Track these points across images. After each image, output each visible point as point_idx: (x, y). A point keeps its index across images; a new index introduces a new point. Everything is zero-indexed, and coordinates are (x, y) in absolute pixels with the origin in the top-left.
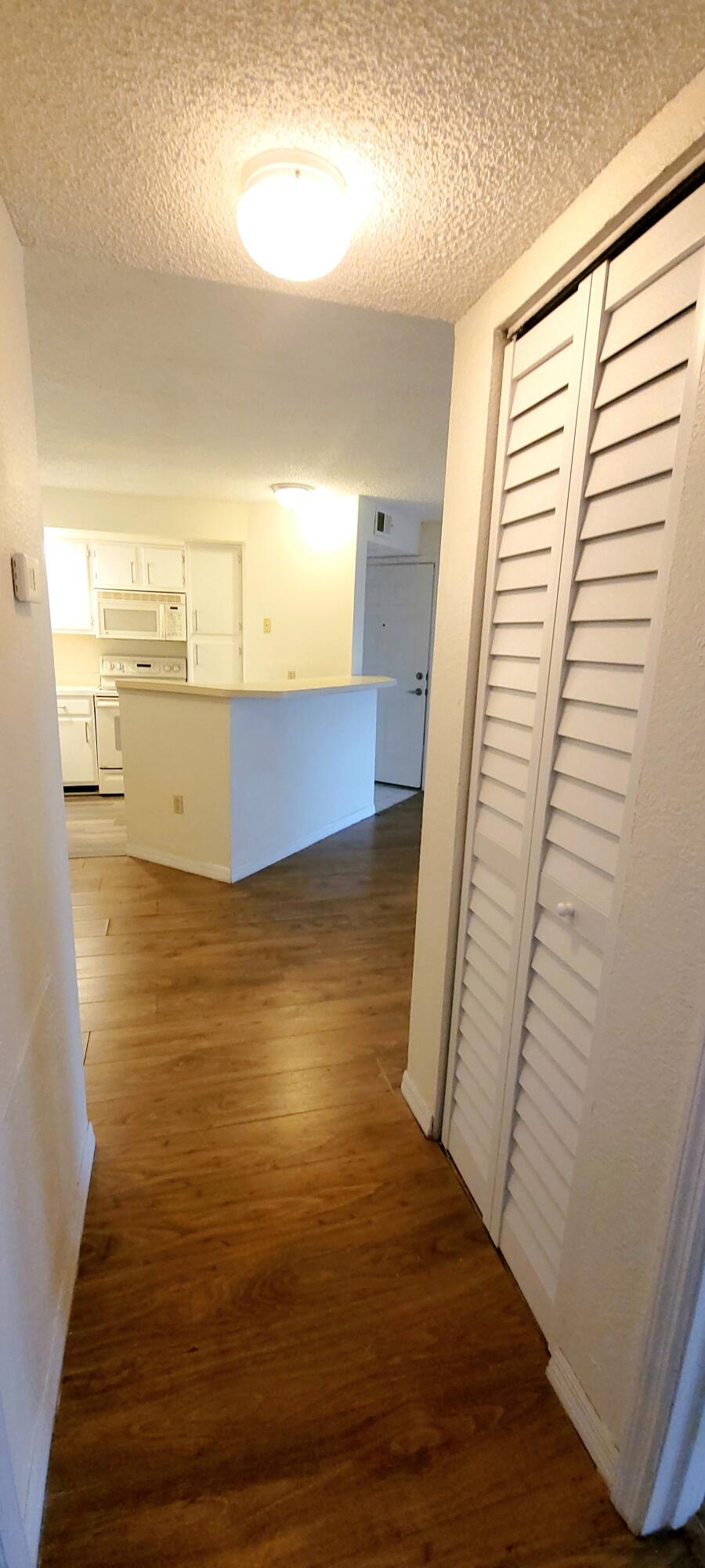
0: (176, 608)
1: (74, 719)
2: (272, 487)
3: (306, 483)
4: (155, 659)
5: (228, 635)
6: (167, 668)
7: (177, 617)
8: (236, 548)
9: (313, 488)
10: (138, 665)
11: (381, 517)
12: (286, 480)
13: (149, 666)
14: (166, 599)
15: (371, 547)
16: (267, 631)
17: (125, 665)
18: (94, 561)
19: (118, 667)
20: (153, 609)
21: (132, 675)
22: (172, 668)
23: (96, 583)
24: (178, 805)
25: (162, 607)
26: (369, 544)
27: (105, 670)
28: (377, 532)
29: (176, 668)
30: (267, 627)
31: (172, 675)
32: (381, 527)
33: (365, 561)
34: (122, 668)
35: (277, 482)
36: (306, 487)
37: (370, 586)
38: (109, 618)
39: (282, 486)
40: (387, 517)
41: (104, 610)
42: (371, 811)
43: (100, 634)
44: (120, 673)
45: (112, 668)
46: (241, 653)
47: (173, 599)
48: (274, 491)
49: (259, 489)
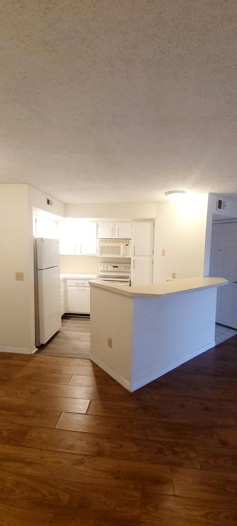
0: (128, 245)
1: (86, 288)
2: (166, 193)
3: (182, 190)
4: (120, 264)
5: (148, 256)
6: (124, 268)
7: (128, 248)
8: (152, 221)
9: (185, 192)
10: (113, 267)
11: (220, 202)
12: (172, 190)
13: (117, 267)
14: (124, 242)
15: (214, 216)
16: (163, 255)
17: (109, 267)
18: (99, 229)
19: (106, 267)
20: (119, 246)
21: (111, 270)
22: (126, 268)
23: (99, 237)
24: (110, 343)
25: (122, 245)
26: (213, 214)
27: (101, 268)
28: (218, 209)
29: (127, 268)
30: (164, 253)
31: (126, 271)
32: (220, 207)
33: (211, 222)
34: (107, 268)
35: (168, 191)
36: (182, 192)
37: (213, 233)
38: (102, 250)
39: (170, 192)
40: (223, 202)
41: (101, 246)
42: (213, 345)
43: (99, 256)
44: (107, 270)
45: (104, 268)
46: (153, 263)
47: (126, 241)
48: (167, 195)
49: (160, 195)
